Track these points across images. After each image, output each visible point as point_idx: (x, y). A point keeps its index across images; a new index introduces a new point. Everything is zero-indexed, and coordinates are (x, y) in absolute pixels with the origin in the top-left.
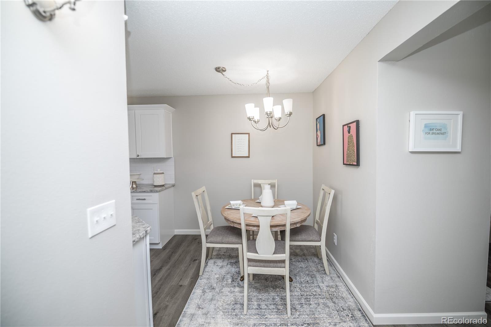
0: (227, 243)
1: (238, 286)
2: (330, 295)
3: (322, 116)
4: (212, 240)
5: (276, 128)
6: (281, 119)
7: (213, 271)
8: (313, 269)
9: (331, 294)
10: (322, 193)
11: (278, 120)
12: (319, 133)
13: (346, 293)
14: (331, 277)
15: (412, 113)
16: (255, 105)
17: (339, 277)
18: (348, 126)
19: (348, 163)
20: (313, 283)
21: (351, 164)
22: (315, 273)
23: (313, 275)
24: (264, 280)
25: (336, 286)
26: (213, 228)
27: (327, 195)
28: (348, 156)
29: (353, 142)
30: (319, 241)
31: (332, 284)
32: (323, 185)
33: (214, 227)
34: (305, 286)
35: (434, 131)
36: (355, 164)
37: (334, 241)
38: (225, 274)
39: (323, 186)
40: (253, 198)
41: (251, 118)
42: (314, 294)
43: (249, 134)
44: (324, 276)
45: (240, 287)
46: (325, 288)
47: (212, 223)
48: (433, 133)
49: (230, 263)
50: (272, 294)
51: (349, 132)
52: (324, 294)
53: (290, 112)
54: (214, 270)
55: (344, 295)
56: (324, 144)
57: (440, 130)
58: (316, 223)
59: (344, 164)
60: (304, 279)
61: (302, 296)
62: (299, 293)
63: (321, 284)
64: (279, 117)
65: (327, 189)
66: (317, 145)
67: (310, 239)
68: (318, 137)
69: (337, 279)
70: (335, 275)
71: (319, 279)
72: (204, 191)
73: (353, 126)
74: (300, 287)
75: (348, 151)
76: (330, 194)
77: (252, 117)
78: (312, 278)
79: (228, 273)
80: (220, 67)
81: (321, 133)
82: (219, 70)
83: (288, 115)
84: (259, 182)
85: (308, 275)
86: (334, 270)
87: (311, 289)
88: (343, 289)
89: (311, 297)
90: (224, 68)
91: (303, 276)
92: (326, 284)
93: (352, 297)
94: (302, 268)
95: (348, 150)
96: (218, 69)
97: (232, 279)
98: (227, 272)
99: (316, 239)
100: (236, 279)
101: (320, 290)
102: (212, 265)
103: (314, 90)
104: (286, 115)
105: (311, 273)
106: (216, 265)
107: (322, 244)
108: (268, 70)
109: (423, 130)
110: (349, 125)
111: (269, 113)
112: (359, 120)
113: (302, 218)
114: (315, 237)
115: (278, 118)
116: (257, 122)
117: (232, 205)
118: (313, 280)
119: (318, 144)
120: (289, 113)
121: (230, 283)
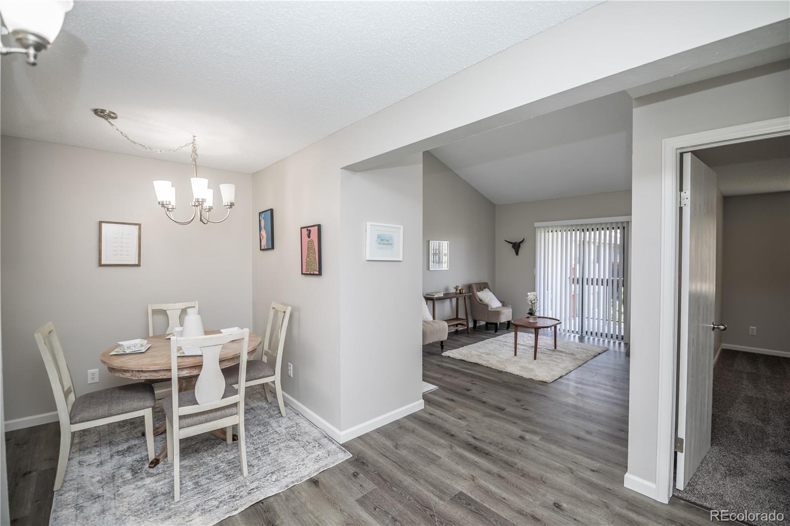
0: (120, 412)
1: (148, 477)
2: (292, 436)
3: (270, 211)
4: (86, 416)
5: (205, 222)
6: (212, 209)
7: (83, 475)
8: (264, 417)
9: (293, 434)
10: (272, 313)
11: (208, 210)
12: (264, 233)
13: (309, 426)
14: (289, 418)
15: (369, 224)
16: (172, 184)
17: (298, 414)
18: (307, 230)
19: (308, 273)
20: (267, 431)
21: (312, 273)
22: (267, 420)
23: (265, 423)
24: (193, 453)
25: (297, 424)
26: (74, 399)
27: (281, 315)
28: (308, 264)
29: (314, 248)
30: (273, 375)
31: (291, 424)
32: (273, 302)
33: (76, 398)
34: (258, 438)
35: (384, 242)
36: (317, 273)
37: (290, 372)
38: (113, 471)
39: (274, 305)
40: (151, 334)
41: (165, 203)
42: (272, 441)
43: (139, 225)
44: (280, 419)
45: (152, 476)
46: (284, 431)
47: (72, 389)
48: (383, 244)
49: (116, 454)
50: (213, 464)
51: (309, 237)
52: (284, 437)
53: (231, 203)
54: (85, 472)
55: (307, 430)
56: (273, 248)
57: (388, 241)
58: (265, 354)
59: (302, 274)
60: (254, 431)
61: (256, 449)
62: (252, 448)
63: (277, 429)
64: (209, 206)
65: (280, 307)
66: (261, 250)
67: (261, 375)
68: (261, 238)
69: (296, 417)
70: (293, 414)
71: (274, 424)
72: (50, 333)
73: (314, 231)
74: (251, 441)
75: (308, 259)
76: (285, 312)
77: (166, 201)
78: (265, 426)
79: (119, 468)
80: (105, 111)
81: (266, 233)
82: (102, 114)
83: (228, 207)
84: (163, 307)
85: (258, 425)
86: (290, 409)
87: (266, 438)
88: (304, 424)
89: (269, 446)
90: (114, 113)
91: (252, 429)
92: (284, 426)
93: (316, 428)
94: (248, 420)
95: (308, 257)
96: (101, 112)
97: (132, 471)
98: (116, 467)
99: (270, 373)
100: (140, 469)
101: (278, 435)
102: (75, 468)
103: (255, 172)
104: (224, 206)
105: (262, 422)
106: (85, 464)
107: (277, 378)
108: (195, 135)
109: (376, 240)
110: (309, 229)
111: (200, 200)
112: (321, 224)
113: (253, 346)
114: (267, 371)
115: (207, 208)
116: (170, 210)
117: (126, 348)
118: (267, 428)
119: (263, 248)
120: (229, 204)
121: (131, 477)
